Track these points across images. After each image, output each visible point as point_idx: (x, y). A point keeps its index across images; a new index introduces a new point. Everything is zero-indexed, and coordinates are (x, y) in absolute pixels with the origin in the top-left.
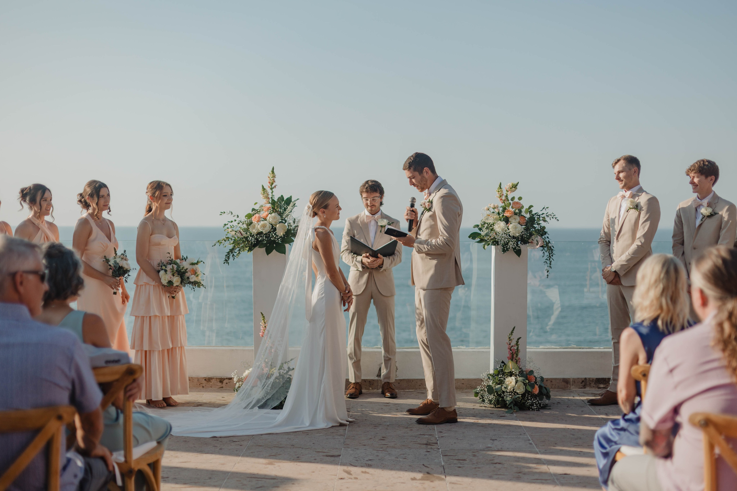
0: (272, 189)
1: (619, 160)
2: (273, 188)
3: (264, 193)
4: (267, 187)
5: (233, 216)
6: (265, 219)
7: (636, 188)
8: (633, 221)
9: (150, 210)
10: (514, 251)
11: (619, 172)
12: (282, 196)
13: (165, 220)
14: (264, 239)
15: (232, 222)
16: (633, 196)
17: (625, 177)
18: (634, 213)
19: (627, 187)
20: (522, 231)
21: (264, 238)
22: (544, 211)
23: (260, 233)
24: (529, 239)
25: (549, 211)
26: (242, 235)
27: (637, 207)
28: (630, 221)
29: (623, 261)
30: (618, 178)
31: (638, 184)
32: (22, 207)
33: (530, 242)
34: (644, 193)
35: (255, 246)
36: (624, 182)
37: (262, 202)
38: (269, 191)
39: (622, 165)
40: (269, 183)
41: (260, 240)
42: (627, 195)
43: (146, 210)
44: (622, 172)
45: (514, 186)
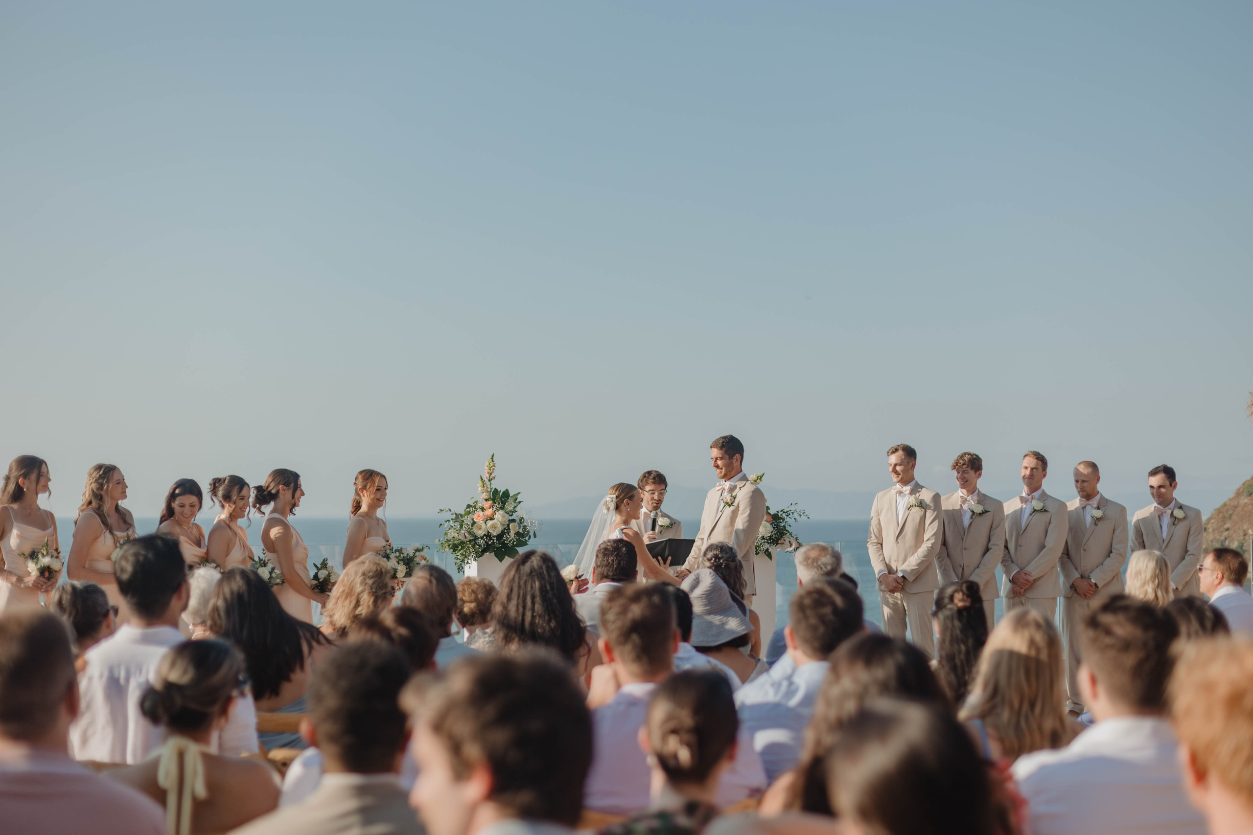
0: (490, 480)
1: (896, 451)
2: (492, 479)
3: (483, 485)
4: (486, 476)
5: (452, 514)
6: (492, 519)
7: (913, 483)
8: (917, 520)
9: (357, 506)
10: (766, 554)
11: (896, 465)
12: (507, 489)
13: (378, 520)
14: (494, 543)
15: (449, 521)
16: (913, 492)
17: (903, 471)
18: (917, 512)
19: (905, 482)
20: (771, 531)
21: (495, 541)
22: (793, 508)
23: (488, 535)
24: (779, 539)
25: (799, 508)
26: (466, 538)
27: (921, 504)
28: (914, 520)
29: (914, 566)
30: (895, 471)
31: (914, 479)
32: (213, 503)
33: (779, 544)
34: (923, 489)
35: (484, 551)
36: (900, 476)
37: (481, 496)
38: (488, 483)
39: (901, 456)
40: (488, 473)
41: (490, 544)
42: (906, 491)
43: (353, 505)
44: (900, 465)
45: (759, 478)
